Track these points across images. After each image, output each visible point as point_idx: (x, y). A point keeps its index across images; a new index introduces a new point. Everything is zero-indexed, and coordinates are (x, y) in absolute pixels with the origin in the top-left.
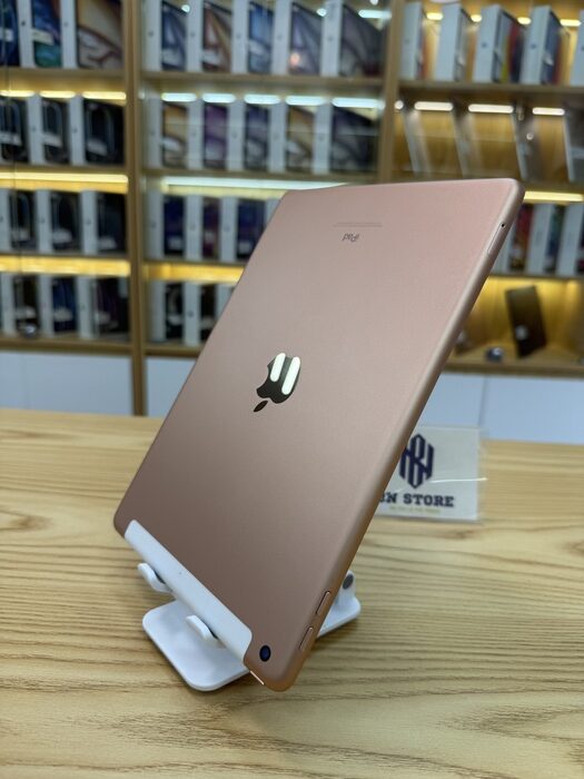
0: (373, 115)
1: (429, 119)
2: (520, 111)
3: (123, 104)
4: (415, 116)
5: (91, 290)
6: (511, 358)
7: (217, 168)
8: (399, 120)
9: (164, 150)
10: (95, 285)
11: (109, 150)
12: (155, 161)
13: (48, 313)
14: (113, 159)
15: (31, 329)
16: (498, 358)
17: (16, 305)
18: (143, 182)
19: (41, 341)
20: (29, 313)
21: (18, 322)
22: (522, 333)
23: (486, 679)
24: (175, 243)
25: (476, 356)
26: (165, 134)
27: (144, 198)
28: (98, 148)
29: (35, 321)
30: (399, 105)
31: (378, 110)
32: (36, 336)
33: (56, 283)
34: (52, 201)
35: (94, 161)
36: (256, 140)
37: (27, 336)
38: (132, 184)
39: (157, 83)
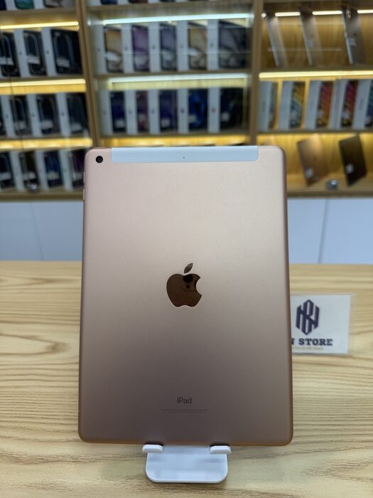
0: (246, 24)
1: (285, 23)
2: (348, 12)
3: (77, 29)
4: (275, 22)
5: (69, 158)
6: (343, 186)
7: (144, 70)
8: (265, 25)
9: (107, 61)
10: (71, 155)
11: (71, 63)
12: (102, 70)
13: (43, 176)
14: (74, 70)
15: (34, 187)
16: (335, 187)
17: (23, 171)
18: (95, 83)
19: (41, 194)
20: (32, 176)
21: (25, 182)
22: (350, 169)
23: (327, 442)
24: (120, 123)
25: (320, 186)
26: (107, 50)
27: (98, 95)
28: (64, 63)
29: (36, 181)
30: (264, 15)
31: (250, 19)
32: (38, 191)
33: (46, 156)
34: (38, 101)
35: (62, 72)
36: (168, 49)
37: (32, 191)
38: (88, 84)
39: (98, 14)
